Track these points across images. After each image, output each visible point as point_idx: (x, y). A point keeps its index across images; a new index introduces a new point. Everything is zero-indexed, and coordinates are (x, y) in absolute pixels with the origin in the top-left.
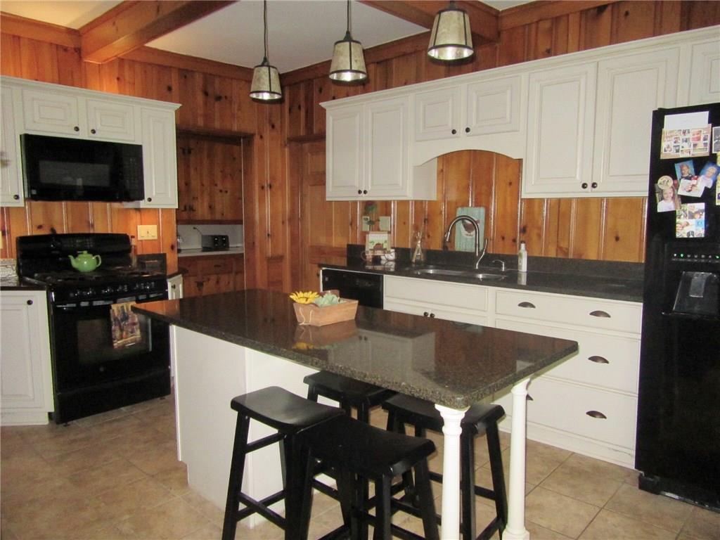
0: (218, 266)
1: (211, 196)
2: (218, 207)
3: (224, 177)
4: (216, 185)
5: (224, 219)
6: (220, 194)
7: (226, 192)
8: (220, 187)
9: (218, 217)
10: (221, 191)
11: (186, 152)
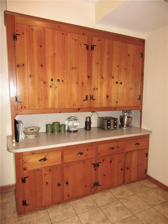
0: (113, 148)
1: (109, 86)
2: (113, 97)
3: (120, 71)
4: (113, 77)
5: (118, 106)
6: (115, 85)
7: (121, 83)
8: (116, 80)
9: (113, 104)
10: (117, 83)
11: (90, 48)
